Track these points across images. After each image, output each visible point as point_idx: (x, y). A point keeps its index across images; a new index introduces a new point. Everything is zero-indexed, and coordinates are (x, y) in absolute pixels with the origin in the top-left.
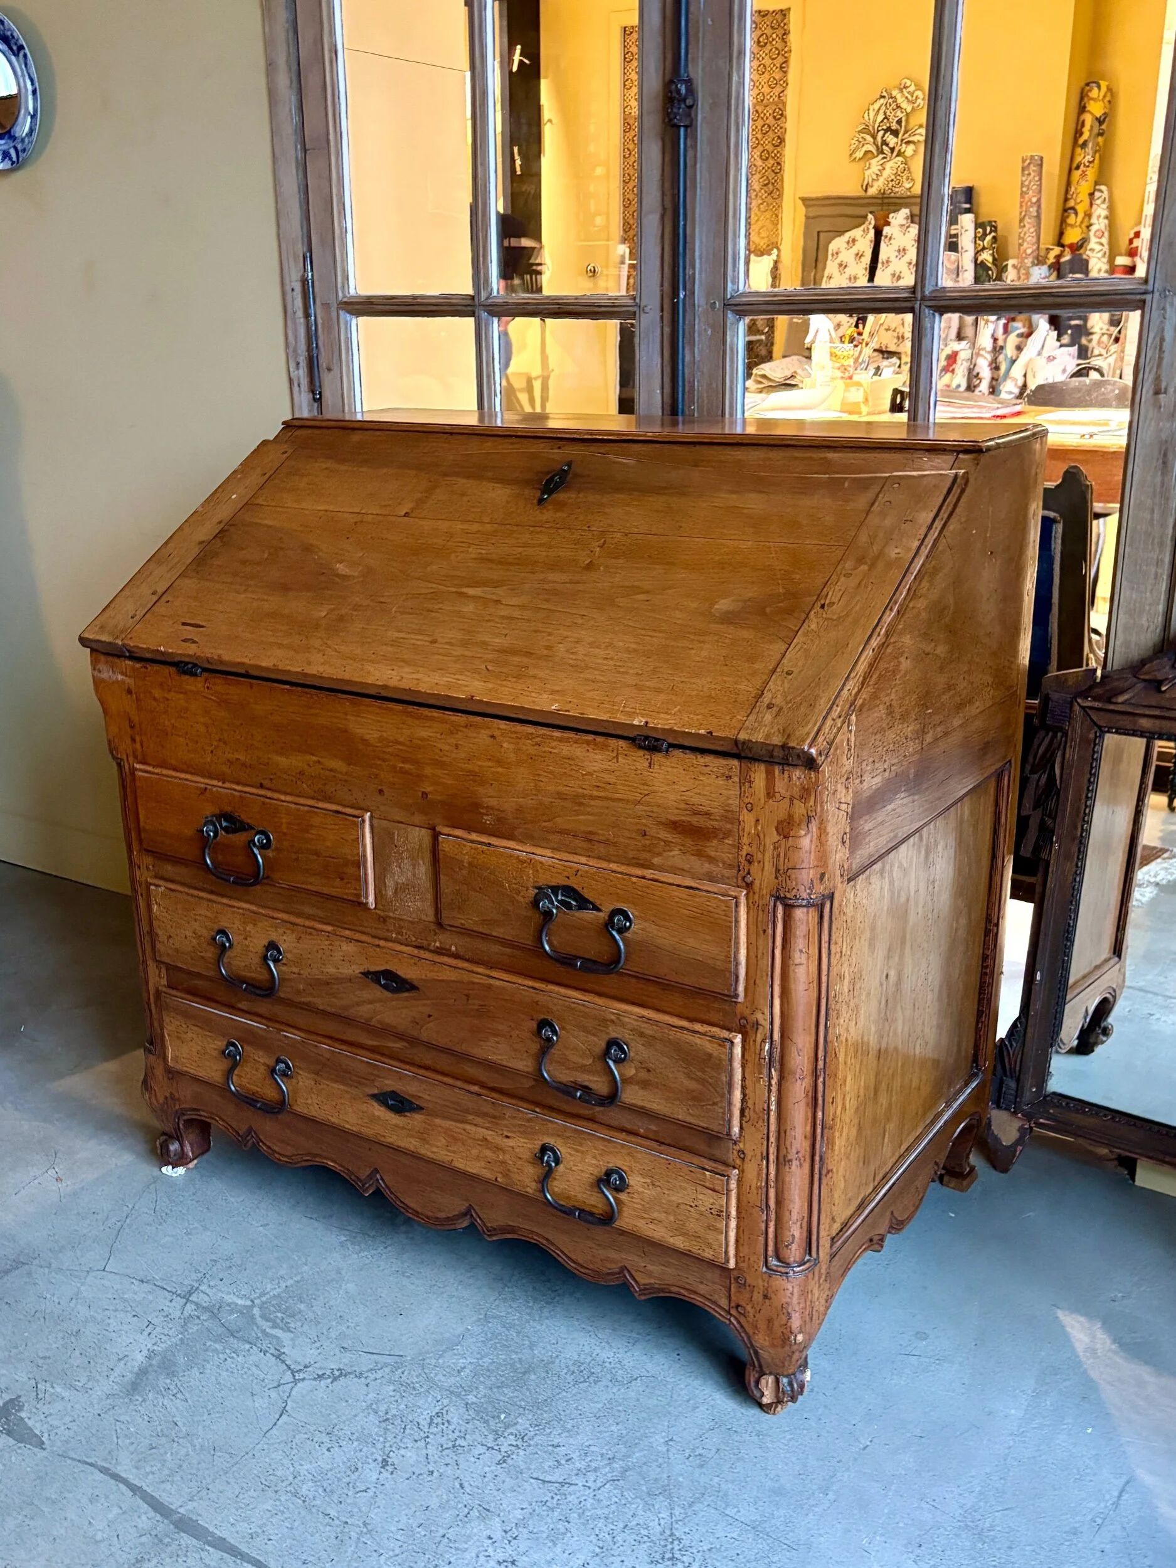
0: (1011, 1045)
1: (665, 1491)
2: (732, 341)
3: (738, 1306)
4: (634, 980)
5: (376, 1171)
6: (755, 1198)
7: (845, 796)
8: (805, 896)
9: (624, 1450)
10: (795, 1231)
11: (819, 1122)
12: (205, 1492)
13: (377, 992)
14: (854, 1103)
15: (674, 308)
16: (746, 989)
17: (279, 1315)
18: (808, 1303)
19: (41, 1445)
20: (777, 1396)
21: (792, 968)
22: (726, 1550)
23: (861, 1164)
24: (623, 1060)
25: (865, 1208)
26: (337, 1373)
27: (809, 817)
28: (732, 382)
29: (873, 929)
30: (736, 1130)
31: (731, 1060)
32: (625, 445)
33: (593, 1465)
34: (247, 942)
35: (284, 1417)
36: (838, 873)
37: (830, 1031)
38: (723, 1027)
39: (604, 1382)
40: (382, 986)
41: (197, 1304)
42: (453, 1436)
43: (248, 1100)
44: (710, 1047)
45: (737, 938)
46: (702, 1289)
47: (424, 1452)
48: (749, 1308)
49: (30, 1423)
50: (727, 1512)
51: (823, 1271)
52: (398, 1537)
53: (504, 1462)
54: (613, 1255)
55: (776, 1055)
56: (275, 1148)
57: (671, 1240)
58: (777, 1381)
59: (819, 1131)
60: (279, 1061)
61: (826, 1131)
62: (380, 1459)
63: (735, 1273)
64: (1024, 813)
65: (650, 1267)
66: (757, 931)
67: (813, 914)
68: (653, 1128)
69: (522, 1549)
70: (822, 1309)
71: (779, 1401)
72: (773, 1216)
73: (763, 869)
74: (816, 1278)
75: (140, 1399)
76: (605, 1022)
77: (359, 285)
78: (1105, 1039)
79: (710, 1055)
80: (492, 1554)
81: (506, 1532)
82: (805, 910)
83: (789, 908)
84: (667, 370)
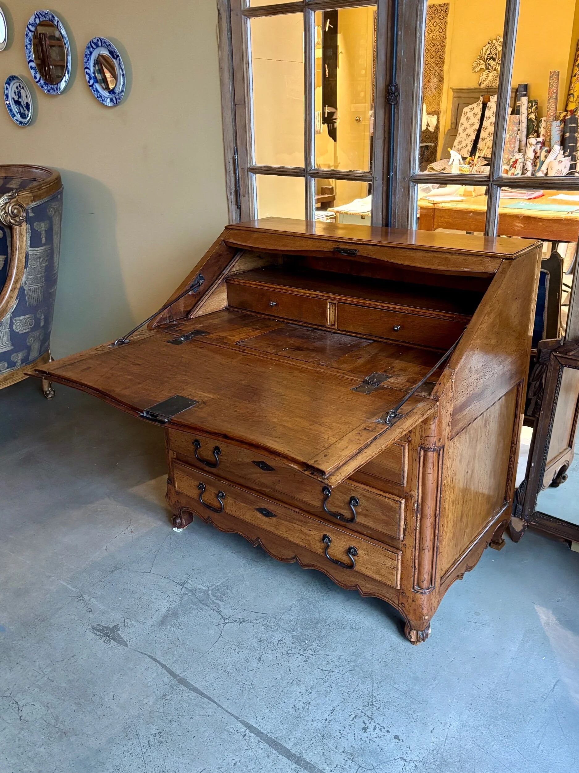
0: (521, 492)
1: (370, 676)
2: (412, 194)
3: (402, 603)
4: (362, 474)
5: (259, 538)
6: (410, 563)
7: (450, 408)
8: (432, 447)
9: (355, 658)
10: (426, 576)
11: (436, 534)
12: (189, 668)
13: (258, 470)
14: (452, 524)
15: (388, 180)
16: (407, 482)
17: (219, 594)
18: (430, 604)
19: (126, 645)
20: (417, 638)
21: (427, 475)
22: (393, 702)
23: (454, 547)
24: (356, 506)
25: (455, 564)
26: (242, 620)
27: (434, 417)
28: (411, 211)
29: (461, 455)
30: (402, 536)
31: (400, 509)
32: (365, 246)
33: (342, 664)
34: (207, 446)
35: (221, 638)
36: (446, 437)
37: (442, 499)
38: (397, 496)
39: (348, 629)
40: (260, 467)
41: (187, 589)
42: (287, 649)
43: (208, 506)
44: (392, 504)
45: (404, 461)
46: (388, 595)
47: (275, 655)
48: (406, 604)
49: (122, 636)
50: (395, 686)
51: (437, 591)
52: (264, 691)
53: (307, 661)
54: (352, 579)
55: (420, 508)
56: (219, 525)
57: (375, 576)
58: (417, 633)
59: (436, 538)
60: (220, 492)
61: (439, 538)
62: (258, 657)
63: (401, 591)
64: (529, 397)
65: (367, 585)
66: (413, 460)
67: (436, 454)
68: (370, 532)
69: (313, 698)
70: (436, 605)
71: (418, 641)
72: (417, 570)
73: (415, 436)
74: (434, 594)
75: (165, 628)
76: (349, 490)
77: (256, 162)
78: (564, 481)
79: (392, 507)
80: (301, 699)
81: (307, 691)
82: (432, 452)
83: (426, 452)
84: (385, 205)
